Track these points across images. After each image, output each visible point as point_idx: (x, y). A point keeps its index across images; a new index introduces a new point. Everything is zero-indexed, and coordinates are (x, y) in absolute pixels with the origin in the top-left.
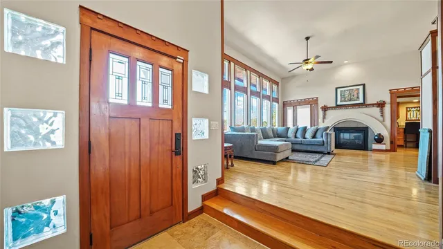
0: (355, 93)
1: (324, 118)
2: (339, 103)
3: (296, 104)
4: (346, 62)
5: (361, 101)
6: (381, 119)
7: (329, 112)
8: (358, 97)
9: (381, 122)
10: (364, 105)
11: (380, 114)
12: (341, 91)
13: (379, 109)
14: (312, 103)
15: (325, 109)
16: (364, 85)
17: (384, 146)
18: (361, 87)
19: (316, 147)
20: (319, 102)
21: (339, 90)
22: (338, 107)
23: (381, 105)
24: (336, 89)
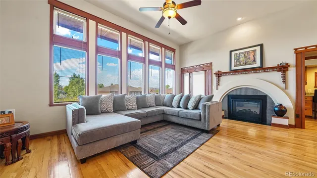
0: (252, 56)
1: (218, 84)
2: (233, 68)
3: (191, 70)
4: (239, 19)
5: (258, 64)
6: (283, 85)
7: (223, 78)
8: (255, 61)
9: (283, 90)
10: (262, 69)
11: (281, 80)
12: (236, 54)
13: (280, 73)
14: (206, 68)
15: (219, 75)
16: (261, 46)
17: (287, 120)
18: (258, 49)
19: (193, 122)
20: (213, 67)
21: (233, 53)
22: (233, 72)
23: (283, 68)
24: (231, 52)
